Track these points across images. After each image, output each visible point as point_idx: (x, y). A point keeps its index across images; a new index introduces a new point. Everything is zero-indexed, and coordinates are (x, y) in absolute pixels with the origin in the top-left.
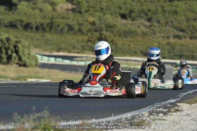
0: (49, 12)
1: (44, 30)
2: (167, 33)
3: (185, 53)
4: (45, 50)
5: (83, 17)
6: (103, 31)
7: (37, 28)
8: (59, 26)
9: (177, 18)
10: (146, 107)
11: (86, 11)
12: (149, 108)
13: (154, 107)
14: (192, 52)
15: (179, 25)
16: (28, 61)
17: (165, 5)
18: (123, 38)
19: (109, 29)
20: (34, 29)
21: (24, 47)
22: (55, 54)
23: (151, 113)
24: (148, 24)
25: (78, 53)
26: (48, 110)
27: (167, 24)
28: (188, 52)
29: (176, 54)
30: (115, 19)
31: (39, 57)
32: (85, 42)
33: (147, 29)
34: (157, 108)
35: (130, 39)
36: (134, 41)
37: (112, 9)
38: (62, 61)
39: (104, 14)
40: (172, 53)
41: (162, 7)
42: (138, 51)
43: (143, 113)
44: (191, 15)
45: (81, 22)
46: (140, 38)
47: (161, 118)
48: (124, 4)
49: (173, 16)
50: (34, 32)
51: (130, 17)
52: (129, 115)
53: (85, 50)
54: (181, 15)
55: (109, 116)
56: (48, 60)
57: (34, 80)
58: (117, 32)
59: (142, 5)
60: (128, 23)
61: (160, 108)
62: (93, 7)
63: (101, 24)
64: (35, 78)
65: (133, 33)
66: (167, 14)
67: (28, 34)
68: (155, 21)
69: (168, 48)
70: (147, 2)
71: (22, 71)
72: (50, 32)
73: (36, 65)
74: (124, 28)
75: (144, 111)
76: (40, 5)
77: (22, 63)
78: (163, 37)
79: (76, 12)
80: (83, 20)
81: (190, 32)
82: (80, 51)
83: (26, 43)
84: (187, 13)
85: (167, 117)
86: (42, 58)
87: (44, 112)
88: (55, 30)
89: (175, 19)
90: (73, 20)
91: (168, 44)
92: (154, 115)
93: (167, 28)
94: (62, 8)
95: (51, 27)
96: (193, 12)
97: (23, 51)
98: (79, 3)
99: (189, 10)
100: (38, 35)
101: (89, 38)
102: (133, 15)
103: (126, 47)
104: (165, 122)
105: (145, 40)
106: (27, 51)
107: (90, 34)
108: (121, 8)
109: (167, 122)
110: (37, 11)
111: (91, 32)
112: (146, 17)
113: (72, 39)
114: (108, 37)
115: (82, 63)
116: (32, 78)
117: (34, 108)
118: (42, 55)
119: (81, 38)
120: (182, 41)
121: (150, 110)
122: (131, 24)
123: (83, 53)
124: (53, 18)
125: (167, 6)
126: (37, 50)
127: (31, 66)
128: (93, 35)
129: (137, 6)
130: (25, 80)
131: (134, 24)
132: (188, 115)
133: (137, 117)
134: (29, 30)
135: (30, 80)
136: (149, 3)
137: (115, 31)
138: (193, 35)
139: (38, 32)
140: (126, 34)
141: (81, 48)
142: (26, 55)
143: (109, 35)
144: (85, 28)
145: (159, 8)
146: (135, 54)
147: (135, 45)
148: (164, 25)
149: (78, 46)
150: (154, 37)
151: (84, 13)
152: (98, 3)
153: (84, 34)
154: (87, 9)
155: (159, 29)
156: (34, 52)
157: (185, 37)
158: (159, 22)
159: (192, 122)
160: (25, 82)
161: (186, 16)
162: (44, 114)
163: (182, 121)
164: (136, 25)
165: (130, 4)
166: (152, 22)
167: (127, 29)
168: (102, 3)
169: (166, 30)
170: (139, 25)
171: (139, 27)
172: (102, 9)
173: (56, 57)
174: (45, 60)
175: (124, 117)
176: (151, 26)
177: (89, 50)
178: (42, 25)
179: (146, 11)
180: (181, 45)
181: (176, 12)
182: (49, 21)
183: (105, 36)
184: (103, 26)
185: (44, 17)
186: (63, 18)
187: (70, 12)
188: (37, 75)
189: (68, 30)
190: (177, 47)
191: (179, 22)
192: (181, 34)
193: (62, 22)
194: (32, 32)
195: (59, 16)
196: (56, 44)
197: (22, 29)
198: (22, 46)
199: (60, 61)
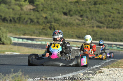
0: (19, 11)
1: (15, 22)
2: (92, 24)
3: (104, 37)
4: (16, 34)
5: (40, 14)
6: (52, 23)
7: (11, 20)
8: (24, 19)
9: (99, 15)
10: (81, 70)
11: (42, 10)
12: (83, 71)
13: (86, 70)
14: (108, 36)
15: (100, 20)
16: (5, 41)
17: (91, 7)
18: (65, 27)
19: (56, 22)
20: (9, 22)
21: (3, 32)
22: (22, 37)
23: (84, 74)
24: (80, 18)
25: (37, 36)
26: (21, 71)
27: (92, 18)
28: (105, 36)
29: (98, 37)
30: (60, 16)
31: (12, 38)
32: (41, 30)
33: (80, 22)
34: (88, 71)
35: (69, 28)
36: (71, 29)
37: (58, 9)
38: (27, 41)
39: (53, 12)
40: (96, 36)
41: (90, 8)
42: (74, 35)
43: (79, 74)
44: (107, 13)
45: (39, 17)
46: (75, 27)
47: (91, 77)
48: (66, 6)
49: (96, 14)
50: (9, 23)
51: (69, 14)
52: (71, 75)
53: (41, 34)
54: (101, 13)
55: (58, 76)
56: (18, 41)
57: (9, 53)
58: (61, 23)
59: (77, 7)
60: (68, 18)
61: (90, 70)
62: (46, 8)
63: (51, 18)
64: (10, 51)
65: (71, 24)
66: (92, 12)
67: (5, 24)
68: (85, 17)
69: (93, 33)
70: (80, 5)
71: (2, 47)
72: (19, 23)
73: (10, 44)
74: (65, 21)
75: (80, 72)
76: (12, 6)
77: (2, 43)
78: (90, 27)
79: (36, 11)
80: (40, 16)
81: (107, 24)
82: (37, 35)
83: (4, 30)
84: (105, 12)
85: (94, 76)
86: (14, 39)
87: (19, 72)
88: (22, 22)
89: (97, 15)
90: (34, 15)
91: (93, 31)
92: (87, 75)
93: (93, 21)
94: (26, 8)
95: (19, 20)
96: (109, 11)
97: (2, 35)
98: (37, 5)
99: (106, 10)
100: (12, 25)
101: (44, 27)
102: (71, 13)
103: (67, 33)
104: (94, 79)
105: (79, 28)
106: (4, 35)
107: (44, 25)
108: (63, 9)
109: (95, 79)
110: (11, 10)
111: (44, 23)
112: (79, 14)
113: (32, 27)
114: (55, 26)
115: (39, 43)
116: (8, 52)
117: (12, 70)
118: (14, 37)
119: (38, 27)
120: (102, 30)
121: (84, 72)
122: (70, 18)
123: (40, 36)
124: (21, 15)
125: (92, 7)
126: (11, 34)
127: (7, 44)
128: (46, 25)
129: (74, 7)
130: (4, 53)
131: (72, 19)
132: (107, 75)
133: (76, 76)
134: (6, 22)
135: (7, 53)
136: (81, 6)
137: (60, 23)
138: (109, 26)
139: (11, 23)
140: (66, 25)
141: (38, 33)
142: (4, 37)
143: (56, 26)
144: (41, 21)
145: (88, 9)
146: (72, 37)
147: (72, 31)
148: (90, 19)
149: (37, 32)
150: (84, 27)
151: (40, 11)
152: (49, 6)
153: (40, 24)
154: (42, 9)
155: (87, 22)
156: (9, 35)
157: (104, 27)
158: (87, 17)
159: (110, 79)
160: (4, 54)
161: (104, 14)
162: (19, 74)
163: (104, 79)
164: (73, 19)
165: (70, 6)
166: (83, 17)
167: (67, 22)
168: (52, 5)
169: (92, 23)
170: (75, 19)
171: (75, 20)
172: (52, 9)
173: (23, 39)
174: (16, 40)
175: (68, 76)
176: (82, 20)
177: (44, 35)
178: (14, 18)
179: (80, 11)
180: (101, 32)
181: (98, 12)
182: (18, 16)
183: (54, 26)
184: (52, 20)
185: (15, 14)
186: (27, 15)
187: (32, 11)
188: (11, 50)
189: (31, 22)
190: (99, 33)
191: (100, 18)
192: (101, 25)
193: (27, 17)
194: (7, 23)
195: (25, 13)
196: (22, 31)
197: (1, 21)
198: (2, 32)
199: (25, 41)
